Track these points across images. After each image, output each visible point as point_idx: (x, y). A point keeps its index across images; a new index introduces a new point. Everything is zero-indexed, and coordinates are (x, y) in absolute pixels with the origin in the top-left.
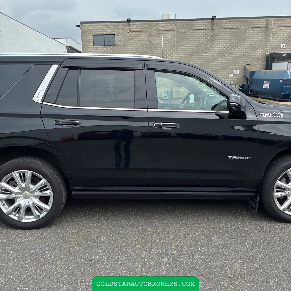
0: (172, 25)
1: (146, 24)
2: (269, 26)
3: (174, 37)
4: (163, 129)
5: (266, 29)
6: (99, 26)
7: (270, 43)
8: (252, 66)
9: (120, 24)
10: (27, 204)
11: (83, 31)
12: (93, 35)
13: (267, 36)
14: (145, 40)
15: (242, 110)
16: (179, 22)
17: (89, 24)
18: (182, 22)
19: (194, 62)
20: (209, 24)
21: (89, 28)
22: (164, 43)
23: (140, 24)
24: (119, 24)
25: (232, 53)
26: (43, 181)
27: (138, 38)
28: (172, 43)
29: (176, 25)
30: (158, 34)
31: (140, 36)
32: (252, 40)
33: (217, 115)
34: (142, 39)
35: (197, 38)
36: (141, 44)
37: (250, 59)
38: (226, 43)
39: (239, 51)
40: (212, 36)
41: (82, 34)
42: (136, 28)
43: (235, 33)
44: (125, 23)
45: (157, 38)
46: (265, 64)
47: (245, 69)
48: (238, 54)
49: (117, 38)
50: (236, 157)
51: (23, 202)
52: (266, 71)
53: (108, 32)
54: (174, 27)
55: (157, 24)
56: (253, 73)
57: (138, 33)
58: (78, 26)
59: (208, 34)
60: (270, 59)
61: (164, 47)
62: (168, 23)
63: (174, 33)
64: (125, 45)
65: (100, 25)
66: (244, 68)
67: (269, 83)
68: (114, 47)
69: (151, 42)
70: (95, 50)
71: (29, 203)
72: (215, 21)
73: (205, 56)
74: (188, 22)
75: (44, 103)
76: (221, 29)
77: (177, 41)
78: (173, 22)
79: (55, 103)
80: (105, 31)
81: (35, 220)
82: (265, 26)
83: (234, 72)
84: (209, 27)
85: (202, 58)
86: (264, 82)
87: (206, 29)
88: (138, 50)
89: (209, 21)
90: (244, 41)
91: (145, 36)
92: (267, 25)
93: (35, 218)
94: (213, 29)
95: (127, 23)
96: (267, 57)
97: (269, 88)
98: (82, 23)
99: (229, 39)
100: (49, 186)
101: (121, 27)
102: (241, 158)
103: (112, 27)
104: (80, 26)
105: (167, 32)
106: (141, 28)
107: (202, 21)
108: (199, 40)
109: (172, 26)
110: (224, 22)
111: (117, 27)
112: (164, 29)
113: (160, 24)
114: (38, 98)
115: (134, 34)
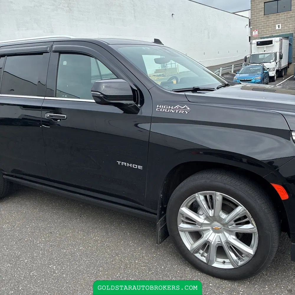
50: (125, 164)
102: (131, 165)
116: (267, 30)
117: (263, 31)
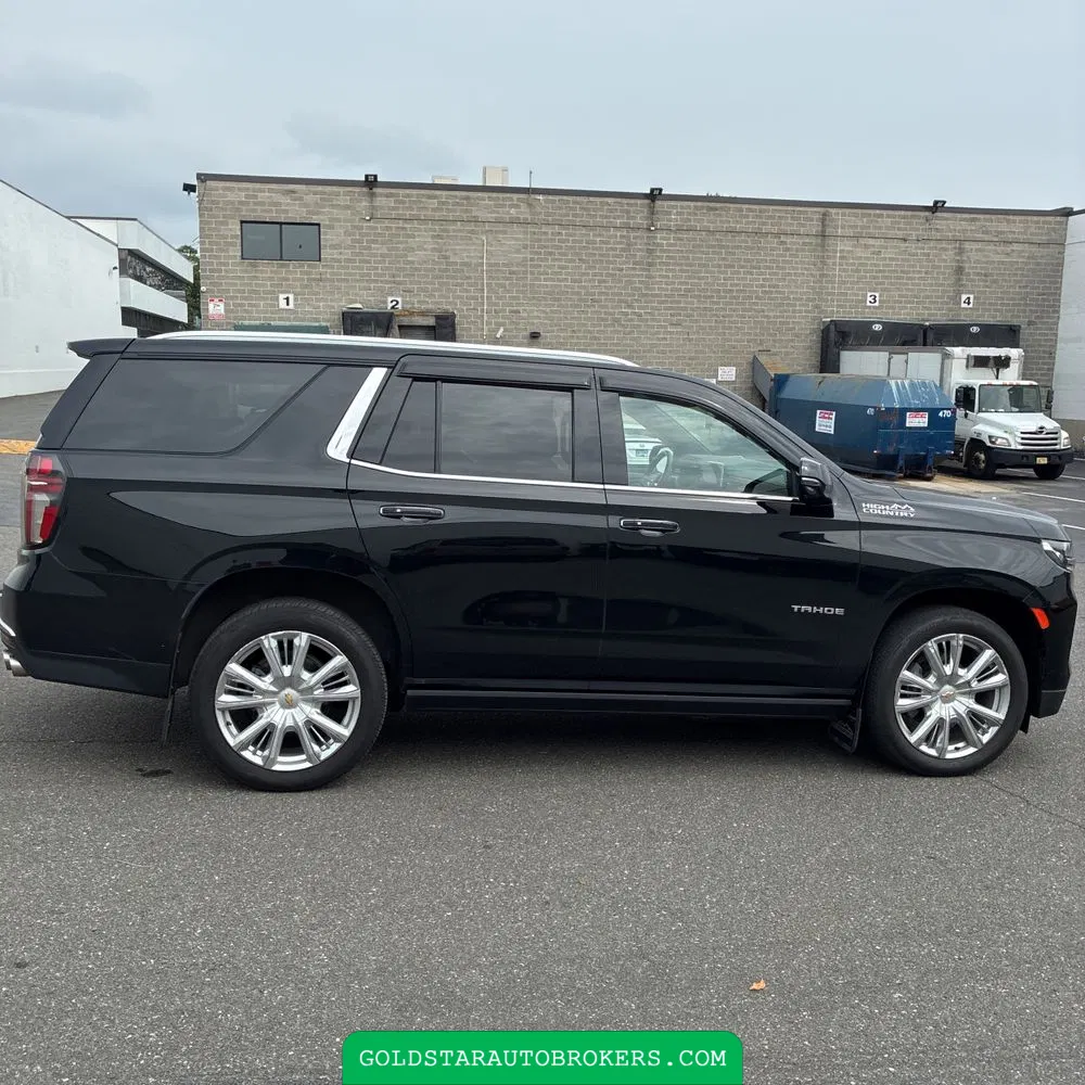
0: (517, 206)
1: (429, 197)
2: (829, 231)
3: (525, 247)
4: (640, 534)
5: (819, 241)
6: (266, 194)
7: (833, 288)
8: (778, 358)
9: (341, 190)
10: (290, 723)
11: (205, 204)
12: (242, 222)
13: (824, 263)
14: (425, 250)
15: (827, 495)
16: (541, 197)
17: (228, 184)
18: (550, 197)
19: (590, 332)
20: (640, 209)
21: (231, 197)
22: (489, 265)
23: (408, 196)
24: (335, 189)
25: (711, 310)
26: (339, 660)
27: (401, 243)
28: (518, 265)
29: (530, 205)
30: (472, 232)
31: (409, 236)
32: (775, 274)
33: (762, 503)
34: (415, 246)
35: (600, 255)
36: (413, 262)
37: (771, 335)
38: (695, 278)
39: (737, 304)
40: (650, 252)
41: (200, 216)
42: (394, 209)
43: (722, 247)
44: (357, 190)
45: (467, 245)
46: (819, 351)
47: (755, 364)
48: (732, 316)
49: (328, 237)
50: (809, 609)
51: (278, 716)
52: (824, 377)
53: (296, 212)
54: (523, 212)
55: (467, 198)
56: (781, 381)
57: (401, 223)
58: (189, 188)
59: (636, 244)
60: (832, 335)
61: (489, 278)
62: (504, 199)
63: (526, 233)
64: (355, 261)
65: (270, 191)
66: (751, 360)
67: (833, 417)
68: (315, 267)
69: (446, 257)
70: (246, 271)
71: (294, 718)
72: (658, 203)
73: (627, 314)
74: (570, 198)
75: (353, 462)
76: (679, 230)
77: (532, 259)
78: (522, 196)
79: (380, 464)
80: (286, 211)
81: (308, 765)
82: (817, 231)
83: (720, 372)
84: (640, 219)
85: (617, 321)
86: (818, 412)
87: (628, 227)
88: (400, 283)
89: (639, 202)
90: (751, 274)
91: (423, 236)
92: (823, 231)
93: (309, 759)
94: (653, 228)
95: (365, 189)
96: (825, 332)
97: (832, 432)
98: (202, 178)
99: (704, 266)
100: (352, 674)
101: (344, 200)
102: (821, 610)
103: (309, 198)
104: (195, 186)
105: (501, 227)
106: (412, 209)
107: (619, 200)
108: (608, 262)
109: (517, 209)
110: (689, 207)
111: (328, 200)
112: (491, 216)
113: (478, 198)
114: (339, 447)
115: (388, 228)
116: (255, 305)
117: (240, 305)
